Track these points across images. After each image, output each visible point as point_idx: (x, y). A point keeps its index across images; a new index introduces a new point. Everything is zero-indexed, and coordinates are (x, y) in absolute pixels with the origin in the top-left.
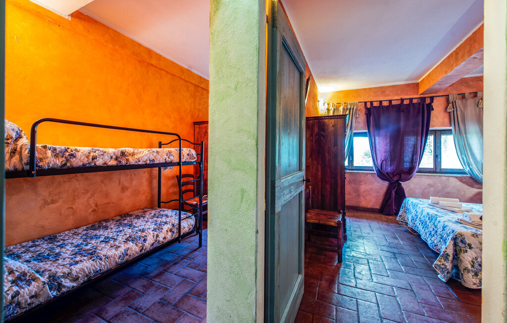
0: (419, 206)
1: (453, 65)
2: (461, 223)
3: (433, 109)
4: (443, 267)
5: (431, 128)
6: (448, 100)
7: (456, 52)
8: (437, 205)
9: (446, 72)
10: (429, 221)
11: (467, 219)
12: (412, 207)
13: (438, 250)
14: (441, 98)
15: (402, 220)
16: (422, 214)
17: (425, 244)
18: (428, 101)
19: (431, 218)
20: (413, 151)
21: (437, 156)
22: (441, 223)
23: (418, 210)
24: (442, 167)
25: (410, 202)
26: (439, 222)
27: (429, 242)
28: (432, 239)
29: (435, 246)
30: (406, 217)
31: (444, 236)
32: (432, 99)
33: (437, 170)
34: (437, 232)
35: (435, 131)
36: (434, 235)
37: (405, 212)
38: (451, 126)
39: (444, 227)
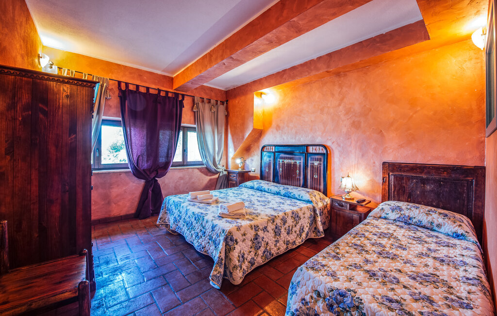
0: (182, 205)
1: (207, 66)
2: (223, 218)
3: (184, 107)
4: (218, 275)
5: (182, 125)
6: (193, 100)
7: (210, 55)
8: (195, 200)
9: (200, 71)
10: (195, 222)
11: (226, 212)
12: (174, 207)
13: (205, 252)
14: (189, 97)
15: (163, 223)
16: (187, 214)
17: (191, 246)
18: (180, 98)
19: (199, 218)
20: (169, 146)
21: (185, 151)
22: (210, 223)
23: (181, 209)
24: (188, 161)
25: (171, 202)
26: (207, 222)
27: (196, 245)
28: (199, 241)
29: (203, 248)
30: (167, 219)
31: (214, 237)
32: (183, 96)
33: (184, 163)
34: (205, 233)
35: (184, 127)
36: (201, 237)
37: (166, 213)
38: (195, 124)
39: (213, 227)
